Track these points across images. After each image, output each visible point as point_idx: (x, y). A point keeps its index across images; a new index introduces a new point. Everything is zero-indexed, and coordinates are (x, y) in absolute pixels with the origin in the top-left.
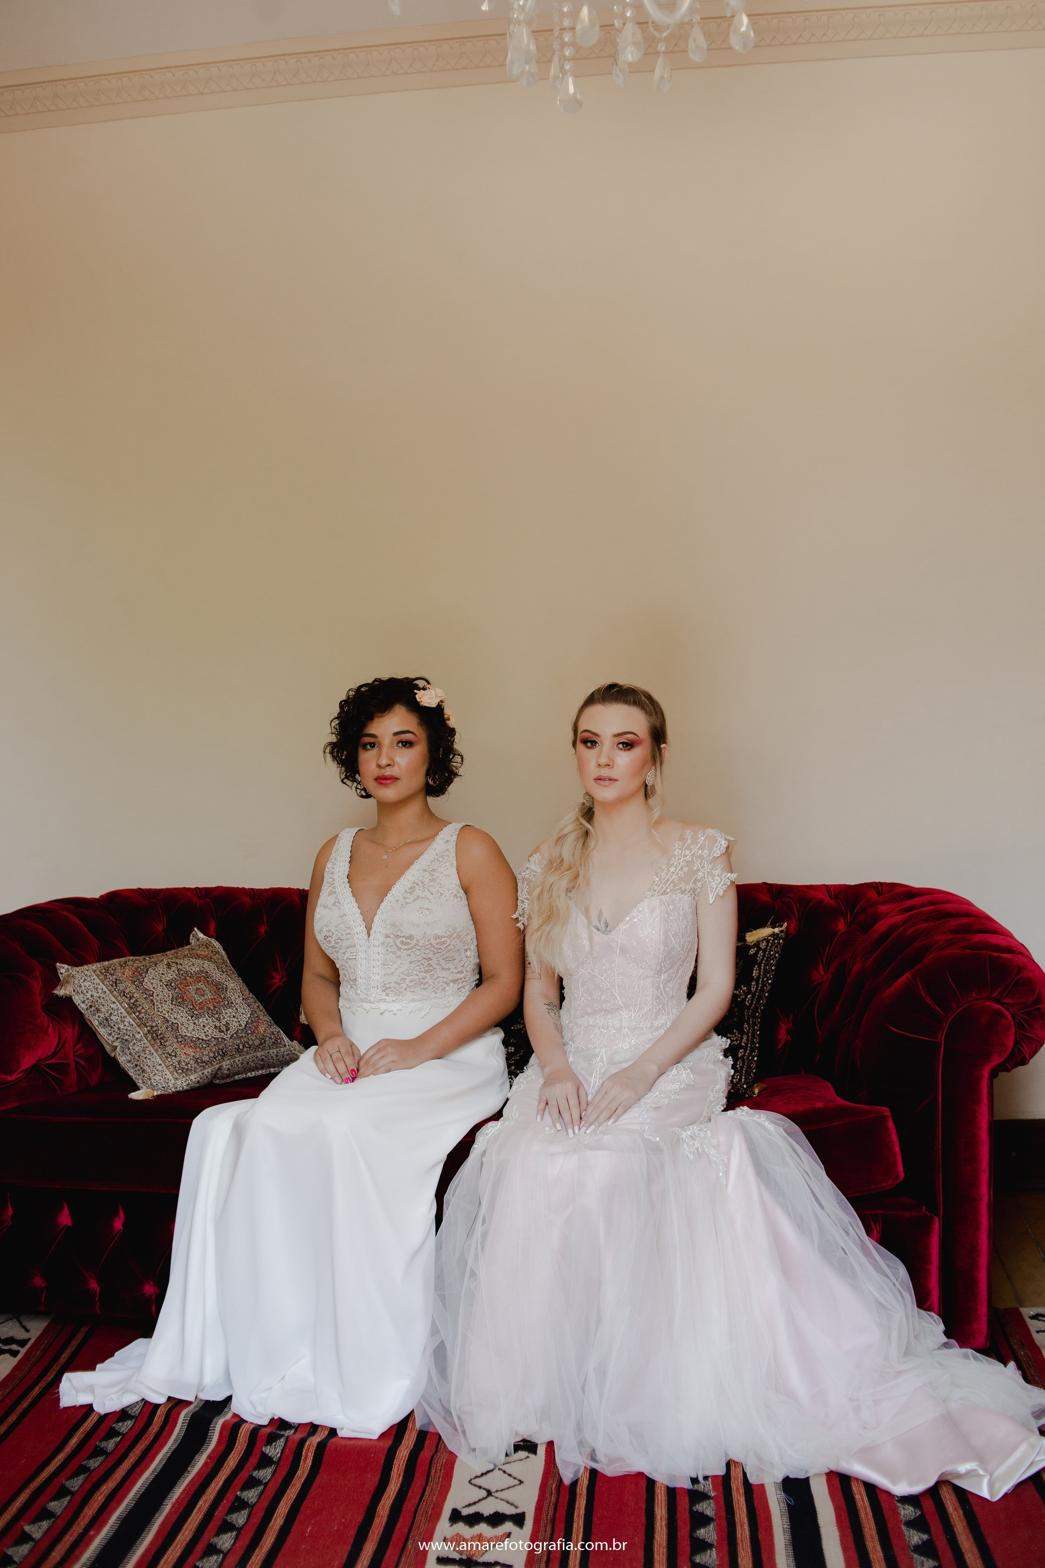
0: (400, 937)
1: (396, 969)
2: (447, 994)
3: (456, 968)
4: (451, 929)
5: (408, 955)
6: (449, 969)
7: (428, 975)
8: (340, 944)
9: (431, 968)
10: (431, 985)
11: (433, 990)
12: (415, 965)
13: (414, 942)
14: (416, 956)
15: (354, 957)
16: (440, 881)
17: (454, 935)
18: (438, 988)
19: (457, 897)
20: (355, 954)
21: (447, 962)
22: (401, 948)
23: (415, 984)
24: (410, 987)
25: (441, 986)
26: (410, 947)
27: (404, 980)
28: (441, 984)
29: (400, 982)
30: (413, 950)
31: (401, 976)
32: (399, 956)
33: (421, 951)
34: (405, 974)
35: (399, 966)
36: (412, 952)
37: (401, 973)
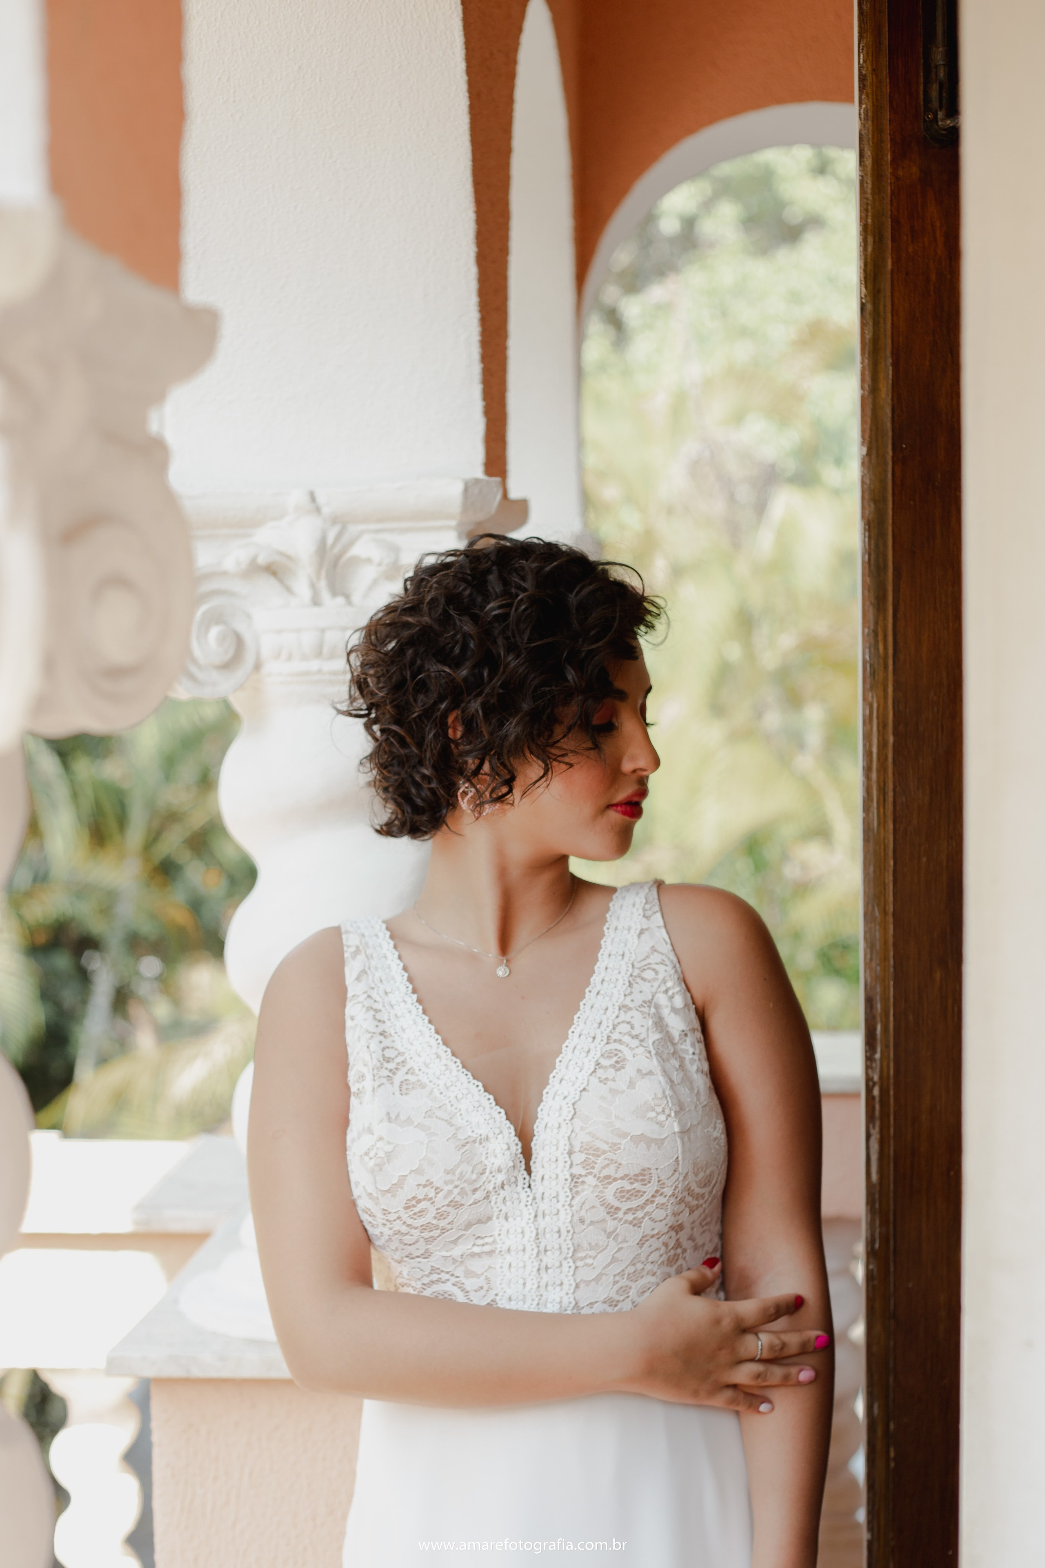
0: (615, 1180)
1: (604, 1268)
8: (450, 1219)
12: (653, 1248)
13: (650, 1189)
20: (487, 1240)
22: (618, 1209)
26: (641, 1201)
27: (625, 1290)
29: (617, 1298)
30: (649, 1208)
31: (618, 1282)
32: (614, 1231)
33: (666, 1210)
34: (629, 1275)
35: (613, 1257)
36: (646, 1214)
37: (619, 1273)
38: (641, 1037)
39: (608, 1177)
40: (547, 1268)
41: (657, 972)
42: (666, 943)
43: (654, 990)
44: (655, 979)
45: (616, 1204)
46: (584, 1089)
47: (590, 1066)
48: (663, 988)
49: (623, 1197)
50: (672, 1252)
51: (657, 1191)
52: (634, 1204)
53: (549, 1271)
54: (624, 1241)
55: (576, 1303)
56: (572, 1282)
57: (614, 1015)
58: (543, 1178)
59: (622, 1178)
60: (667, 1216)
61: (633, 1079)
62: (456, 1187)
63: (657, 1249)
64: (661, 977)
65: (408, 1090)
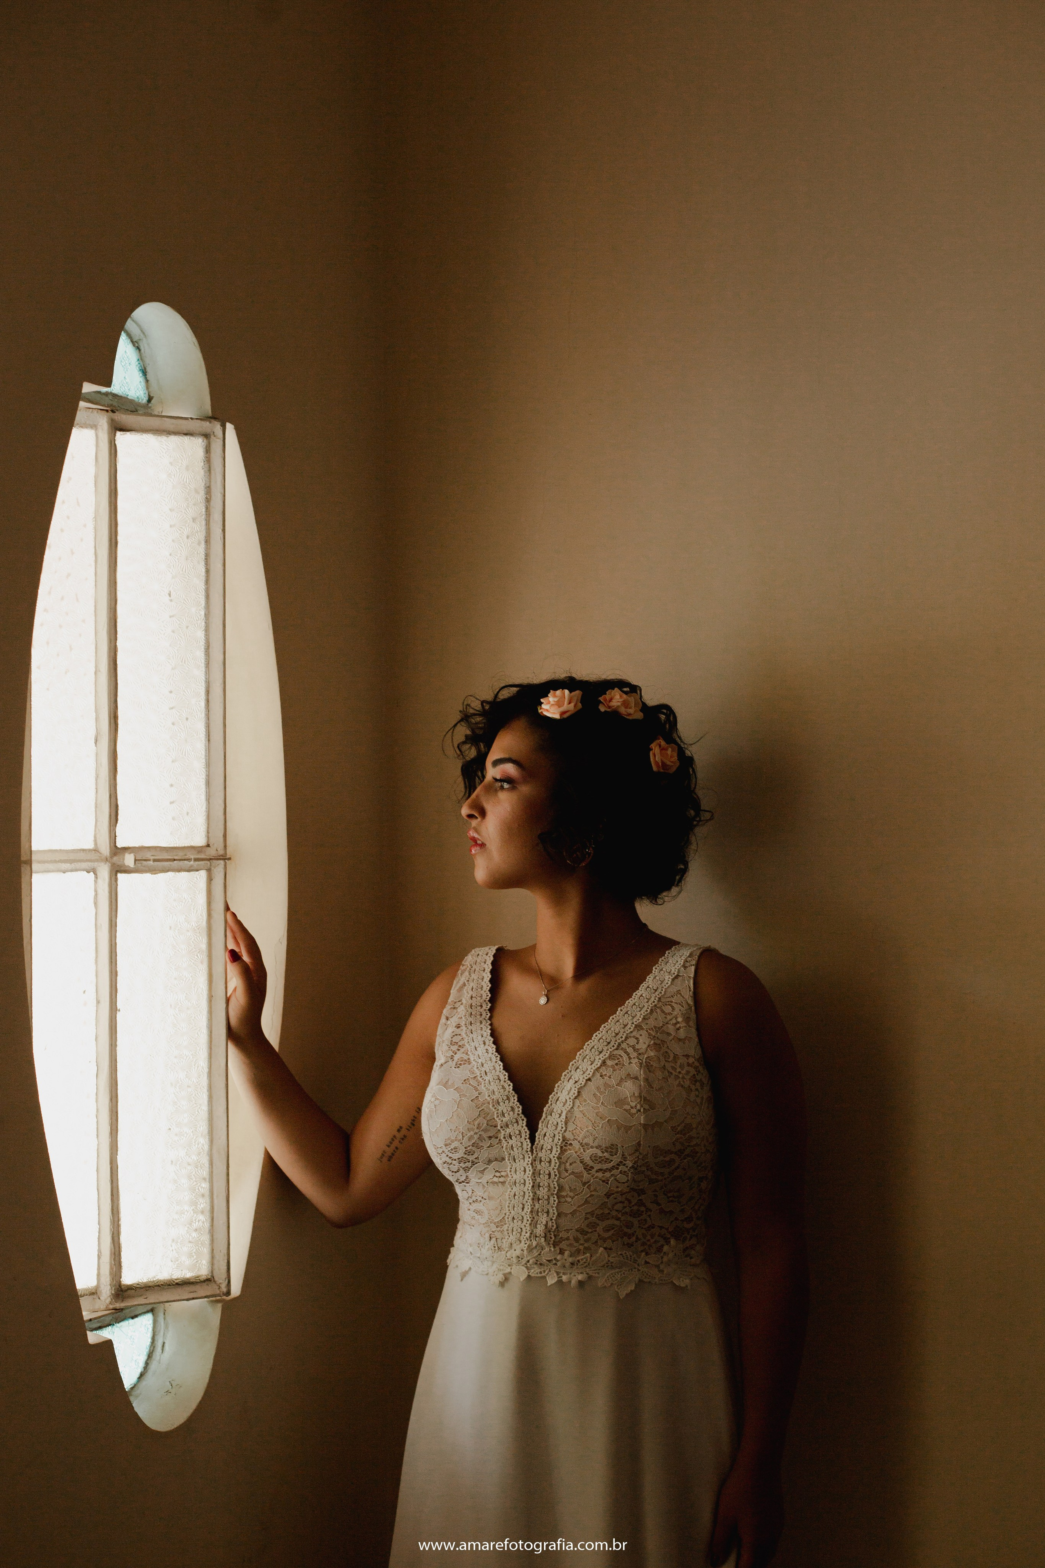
0: (592, 1147)
1: (579, 1207)
2: (665, 1259)
3: (683, 1211)
4: (684, 1140)
5: (603, 1181)
6: (671, 1212)
7: (635, 1222)
8: (476, 1155)
9: (643, 1209)
10: (641, 1240)
11: (644, 1248)
12: (618, 1201)
13: (616, 1159)
14: (619, 1185)
15: (502, 1179)
16: (667, 1050)
17: (688, 1151)
18: (650, 1246)
19: (696, 1081)
20: (503, 1174)
21: (671, 1199)
22: (592, 1168)
23: (613, 1235)
24: (605, 1240)
25: (657, 1242)
26: (610, 1165)
27: (593, 1225)
28: (657, 1238)
29: (586, 1229)
30: (614, 1172)
31: (588, 1218)
32: (588, 1182)
33: (627, 1176)
35: (586, 1200)
36: (612, 1175)
37: (589, 1213)
39: (587, 1144)
40: (539, 1199)
41: (673, 1009)
42: (690, 991)
43: (666, 1021)
44: (670, 1014)
45: (591, 1164)
46: (589, 1080)
47: (598, 1063)
48: (674, 1021)
49: (596, 1160)
50: (635, 1208)
51: (621, 1162)
52: (605, 1166)
53: (541, 1201)
55: (557, 1228)
57: (629, 1031)
58: (545, 1135)
59: (597, 1148)
60: (628, 1180)
61: (622, 1079)
62: (476, 1133)
63: (621, 1202)
64: (675, 1013)
65: (460, 1064)
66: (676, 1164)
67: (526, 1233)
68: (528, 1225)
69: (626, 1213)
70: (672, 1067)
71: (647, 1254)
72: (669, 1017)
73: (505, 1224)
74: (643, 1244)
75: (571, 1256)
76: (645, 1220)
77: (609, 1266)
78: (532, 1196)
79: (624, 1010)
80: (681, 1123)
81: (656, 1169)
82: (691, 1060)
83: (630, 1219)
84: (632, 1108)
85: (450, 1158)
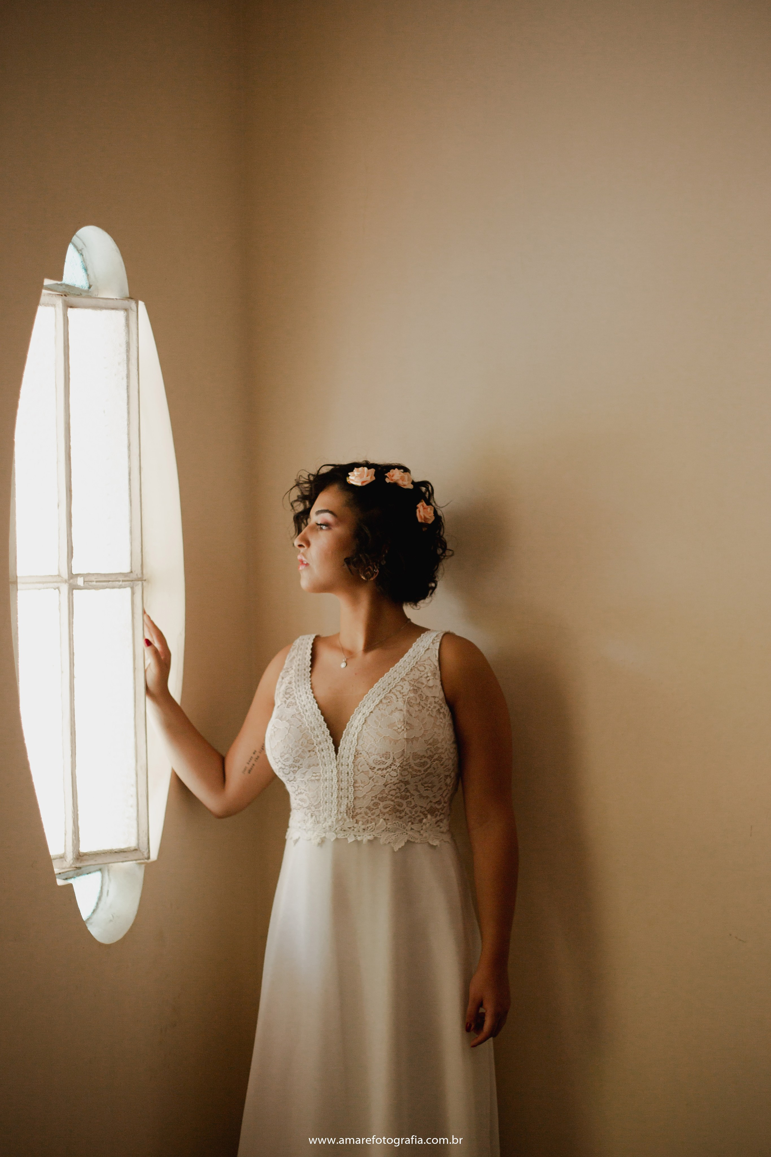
0: (374, 755)
1: (367, 793)
2: (424, 827)
3: (434, 797)
4: (433, 749)
5: (382, 776)
6: (427, 797)
7: (404, 802)
8: (300, 763)
9: (408, 794)
10: (408, 814)
11: (410, 820)
13: (389, 762)
14: (392, 778)
15: (317, 778)
16: (422, 693)
17: (436, 757)
18: (414, 819)
19: (440, 713)
20: (317, 774)
21: (426, 788)
22: (374, 768)
23: (390, 810)
24: (384, 814)
25: (418, 816)
26: (385, 766)
27: (376, 805)
28: (418, 814)
29: (373, 807)
30: (388, 770)
31: (373, 800)
32: (372, 777)
33: (397, 772)
34: (379, 798)
35: (371, 788)
36: (387, 772)
37: (374, 797)
38: (404, 694)
39: (371, 753)
40: (342, 789)
41: (425, 668)
42: (436, 657)
43: (420, 675)
44: (423, 671)
45: (374, 765)
46: (372, 712)
47: (377, 702)
48: (426, 676)
49: (376, 763)
50: (403, 793)
51: (392, 763)
52: (382, 767)
53: (343, 790)
54: (377, 782)
55: (354, 806)
56: (352, 796)
57: (397, 682)
58: (344, 749)
59: (377, 755)
60: (397, 775)
61: (392, 711)
62: (300, 748)
63: (394, 790)
64: (426, 670)
65: (290, 705)
66: (428, 766)
67: (335, 811)
68: (335, 806)
69: (398, 797)
70: (425, 704)
71: (412, 823)
72: (422, 673)
73: (321, 806)
74: (410, 817)
75: (363, 824)
76: (411, 802)
77: (387, 830)
78: (337, 787)
79: (394, 670)
80: (431, 738)
81: (416, 768)
82: (437, 700)
83: (400, 800)
84: (399, 728)
85: (284, 765)
